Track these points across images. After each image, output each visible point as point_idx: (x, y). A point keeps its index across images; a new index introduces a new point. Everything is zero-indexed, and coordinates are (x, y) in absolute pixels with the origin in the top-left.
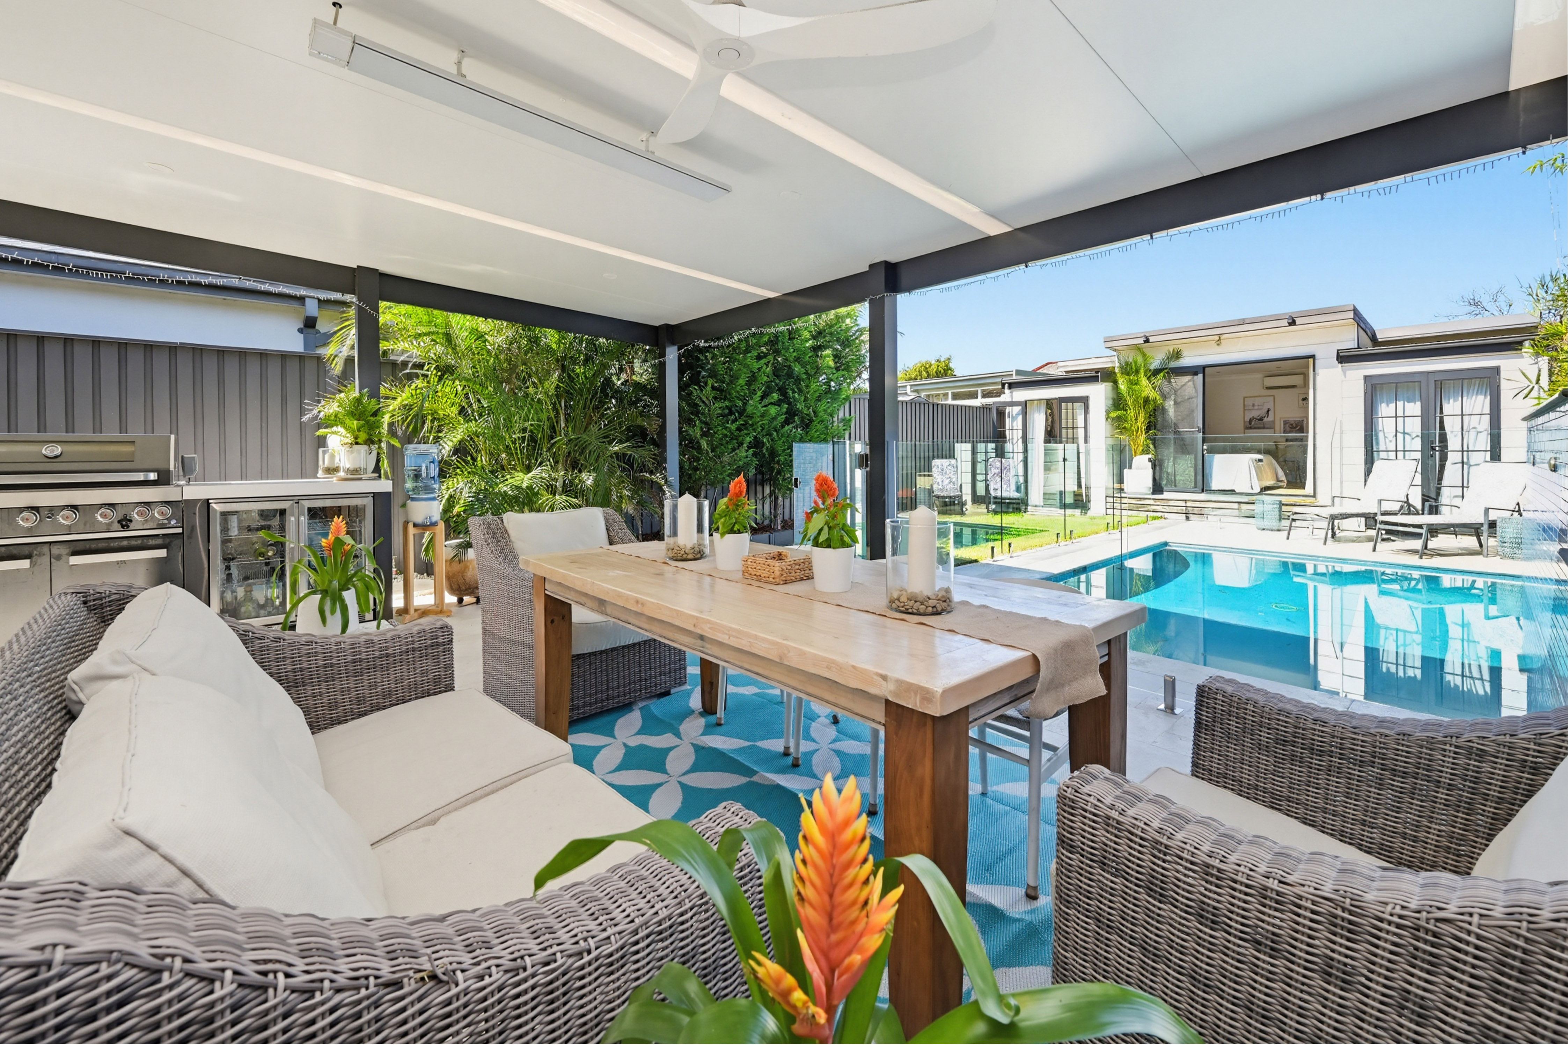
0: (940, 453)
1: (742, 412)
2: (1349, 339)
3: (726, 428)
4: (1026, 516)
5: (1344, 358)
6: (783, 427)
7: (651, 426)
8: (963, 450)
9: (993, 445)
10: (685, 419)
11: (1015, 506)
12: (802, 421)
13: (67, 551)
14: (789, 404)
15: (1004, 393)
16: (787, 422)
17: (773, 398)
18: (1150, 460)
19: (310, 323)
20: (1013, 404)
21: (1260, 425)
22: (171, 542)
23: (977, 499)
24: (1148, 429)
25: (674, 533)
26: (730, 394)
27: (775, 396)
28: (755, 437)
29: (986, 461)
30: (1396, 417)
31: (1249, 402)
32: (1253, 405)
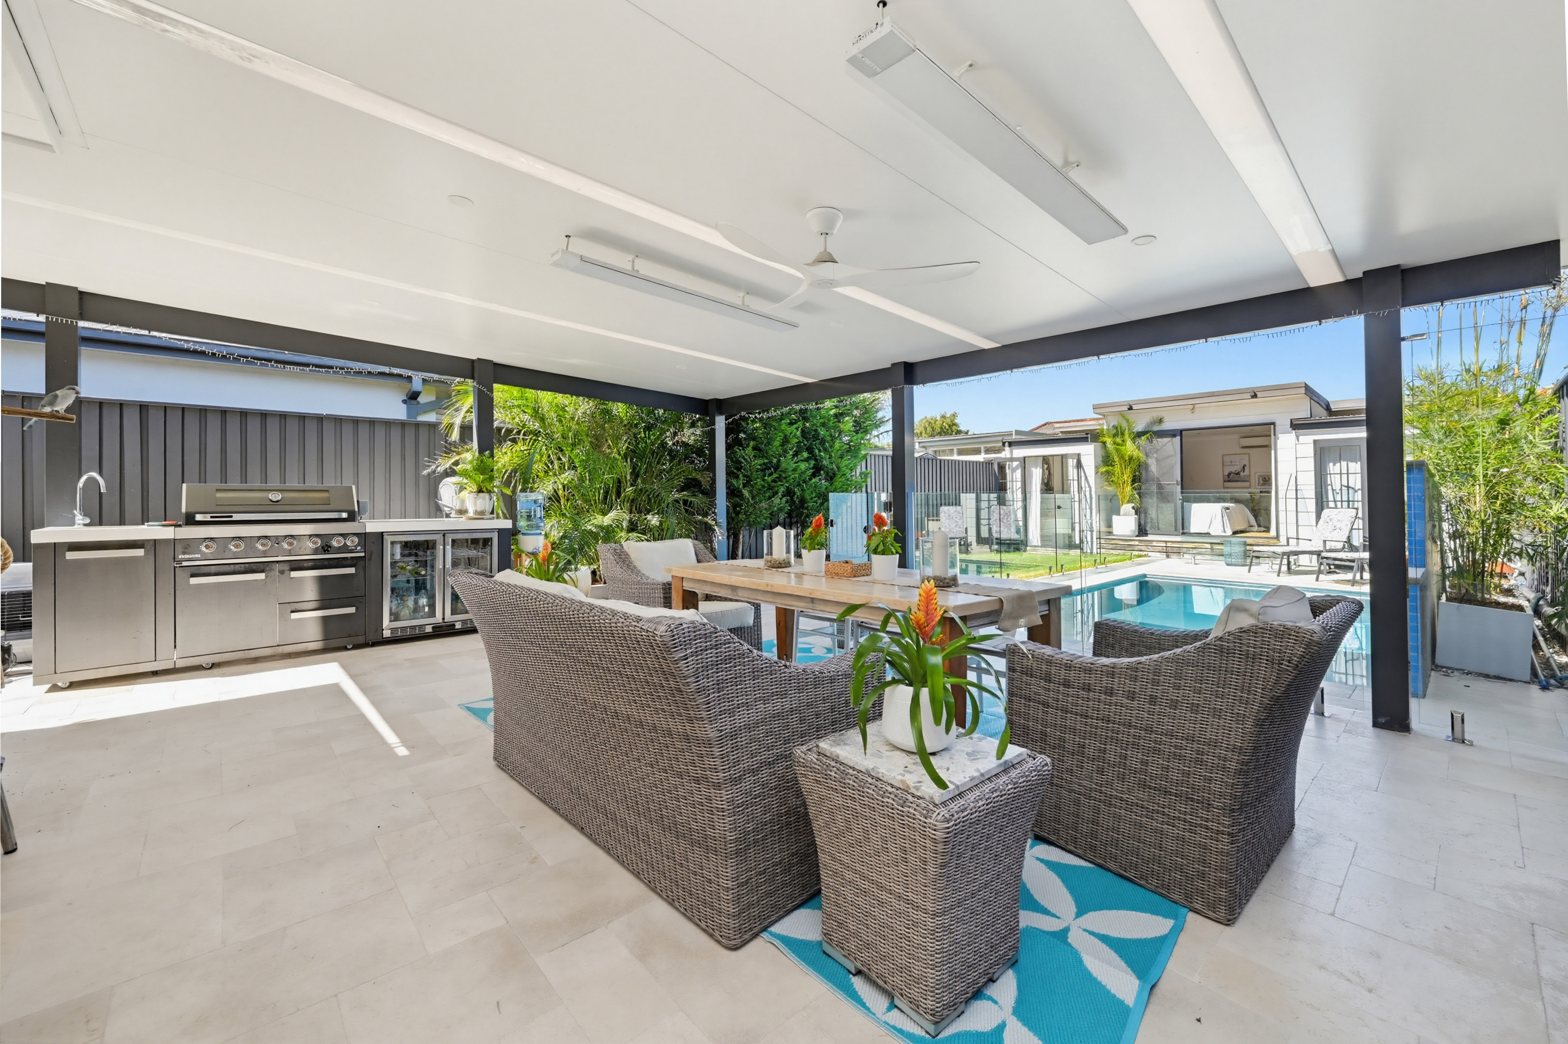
0: (947, 501)
1: (777, 467)
2: (1303, 410)
3: (764, 480)
4: (1025, 555)
5: (1297, 426)
6: (810, 479)
7: (704, 479)
8: (968, 499)
9: (995, 495)
10: (730, 474)
11: (1015, 546)
12: (827, 473)
13: (288, 568)
14: (816, 460)
15: (1004, 450)
16: (814, 475)
17: (802, 456)
18: (1133, 508)
19: (413, 396)
20: (1012, 459)
21: (1236, 477)
22: (357, 562)
23: (980, 540)
24: (1134, 481)
25: (770, 553)
26: (767, 453)
27: (805, 455)
28: (788, 488)
29: (989, 508)
30: (1341, 474)
31: (1227, 459)
32: (1231, 462)
